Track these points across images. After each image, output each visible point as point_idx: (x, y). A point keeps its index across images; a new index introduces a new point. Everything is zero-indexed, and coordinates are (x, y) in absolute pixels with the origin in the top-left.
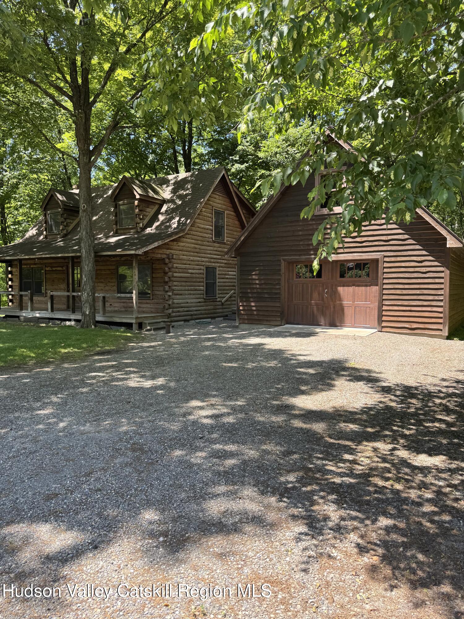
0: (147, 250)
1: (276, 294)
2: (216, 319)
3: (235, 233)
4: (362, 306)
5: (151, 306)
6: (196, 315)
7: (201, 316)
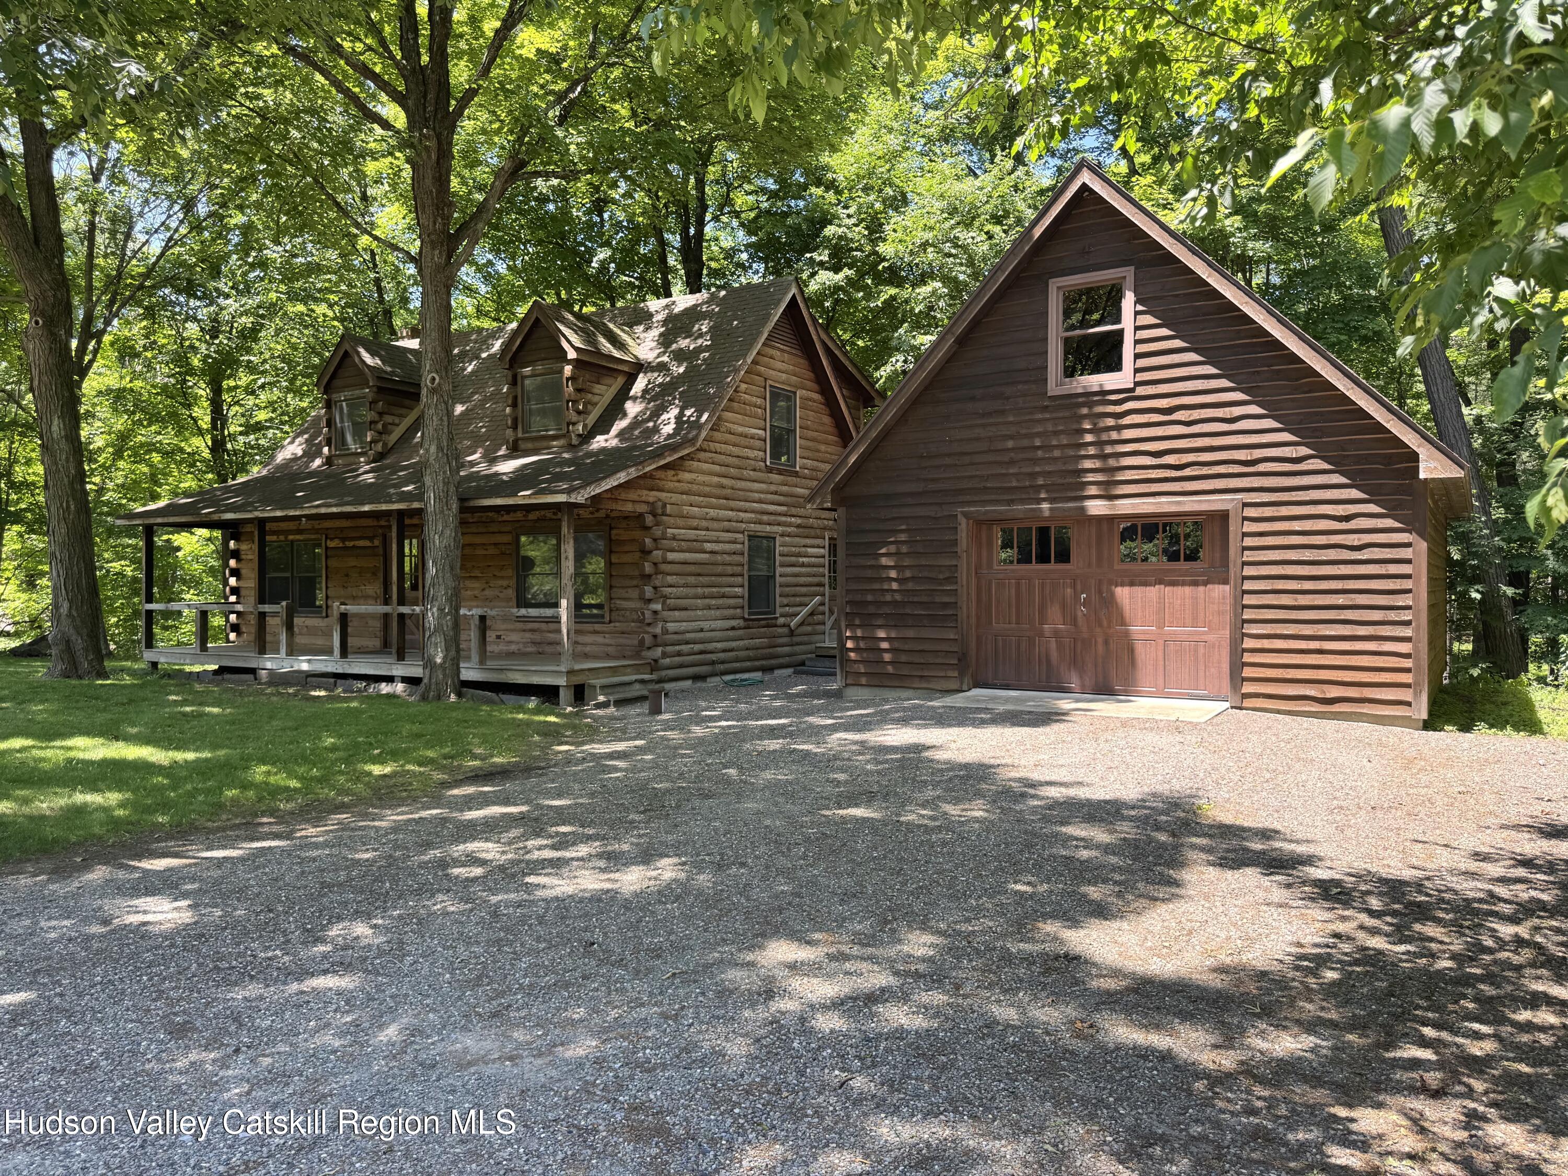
0: (598, 491)
1: (945, 605)
2: (777, 672)
3: (823, 448)
4: (1184, 637)
5: (607, 641)
6: (723, 662)
7: (738, 665)
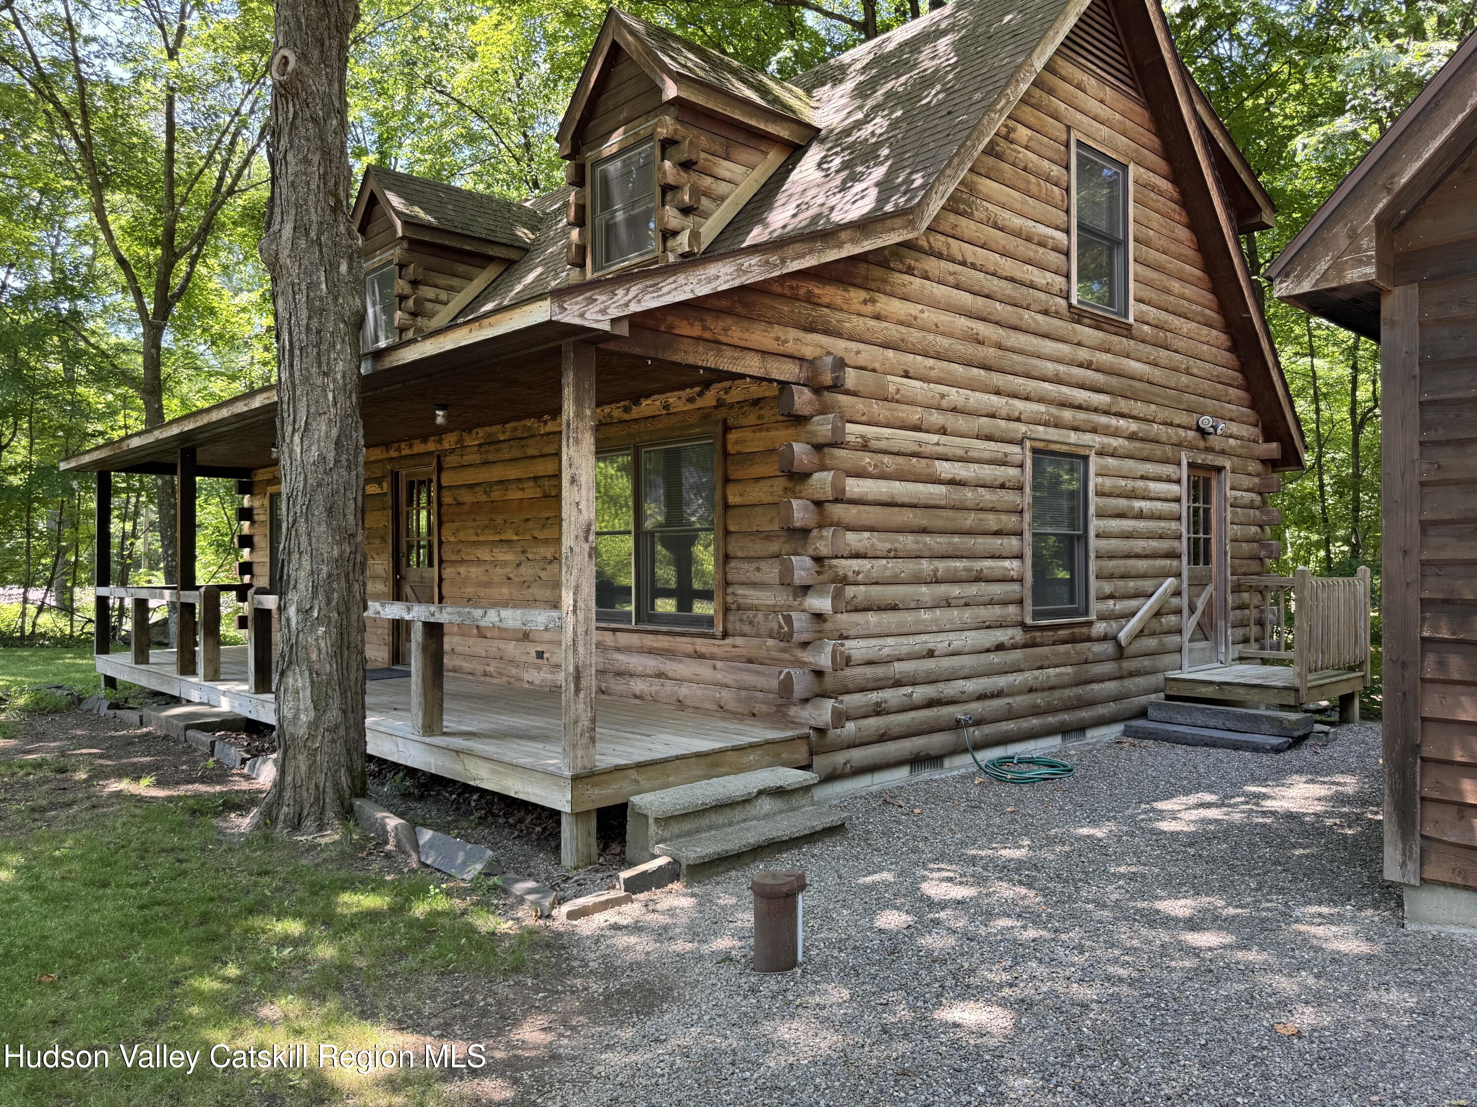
0: (650, 303)
2: (1094, 735)
3: (1176, 286)
5: (719, 676)
6: (979, 722)
7: (1010, 726)
